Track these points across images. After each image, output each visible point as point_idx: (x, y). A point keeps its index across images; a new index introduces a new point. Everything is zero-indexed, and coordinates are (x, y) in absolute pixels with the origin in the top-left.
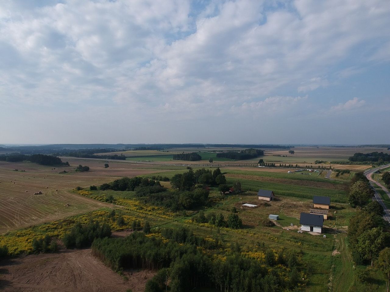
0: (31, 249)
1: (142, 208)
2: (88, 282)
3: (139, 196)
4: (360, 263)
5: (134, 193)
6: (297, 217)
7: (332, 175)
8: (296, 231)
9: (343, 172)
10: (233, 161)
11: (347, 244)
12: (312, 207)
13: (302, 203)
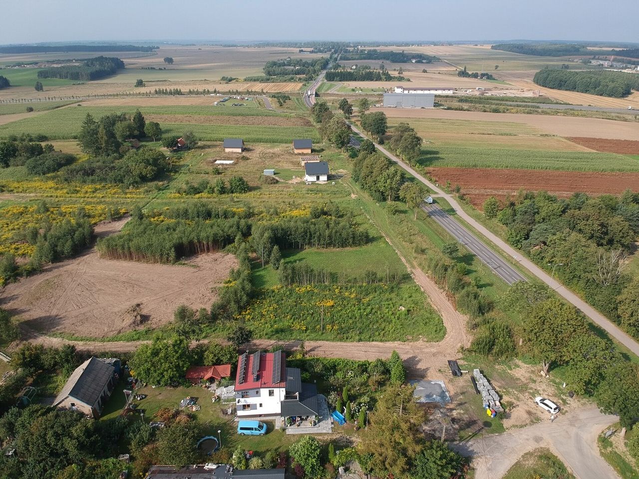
3: (40, 172)
4: (381, 201)
5: (23, 169)
6: (290, 168)
7: (273, 104)
8: (304, 183)
9: (282, 99)
10: (79, 84)
11: (357, 187)
12: (293, 154)
13: (278, 149)
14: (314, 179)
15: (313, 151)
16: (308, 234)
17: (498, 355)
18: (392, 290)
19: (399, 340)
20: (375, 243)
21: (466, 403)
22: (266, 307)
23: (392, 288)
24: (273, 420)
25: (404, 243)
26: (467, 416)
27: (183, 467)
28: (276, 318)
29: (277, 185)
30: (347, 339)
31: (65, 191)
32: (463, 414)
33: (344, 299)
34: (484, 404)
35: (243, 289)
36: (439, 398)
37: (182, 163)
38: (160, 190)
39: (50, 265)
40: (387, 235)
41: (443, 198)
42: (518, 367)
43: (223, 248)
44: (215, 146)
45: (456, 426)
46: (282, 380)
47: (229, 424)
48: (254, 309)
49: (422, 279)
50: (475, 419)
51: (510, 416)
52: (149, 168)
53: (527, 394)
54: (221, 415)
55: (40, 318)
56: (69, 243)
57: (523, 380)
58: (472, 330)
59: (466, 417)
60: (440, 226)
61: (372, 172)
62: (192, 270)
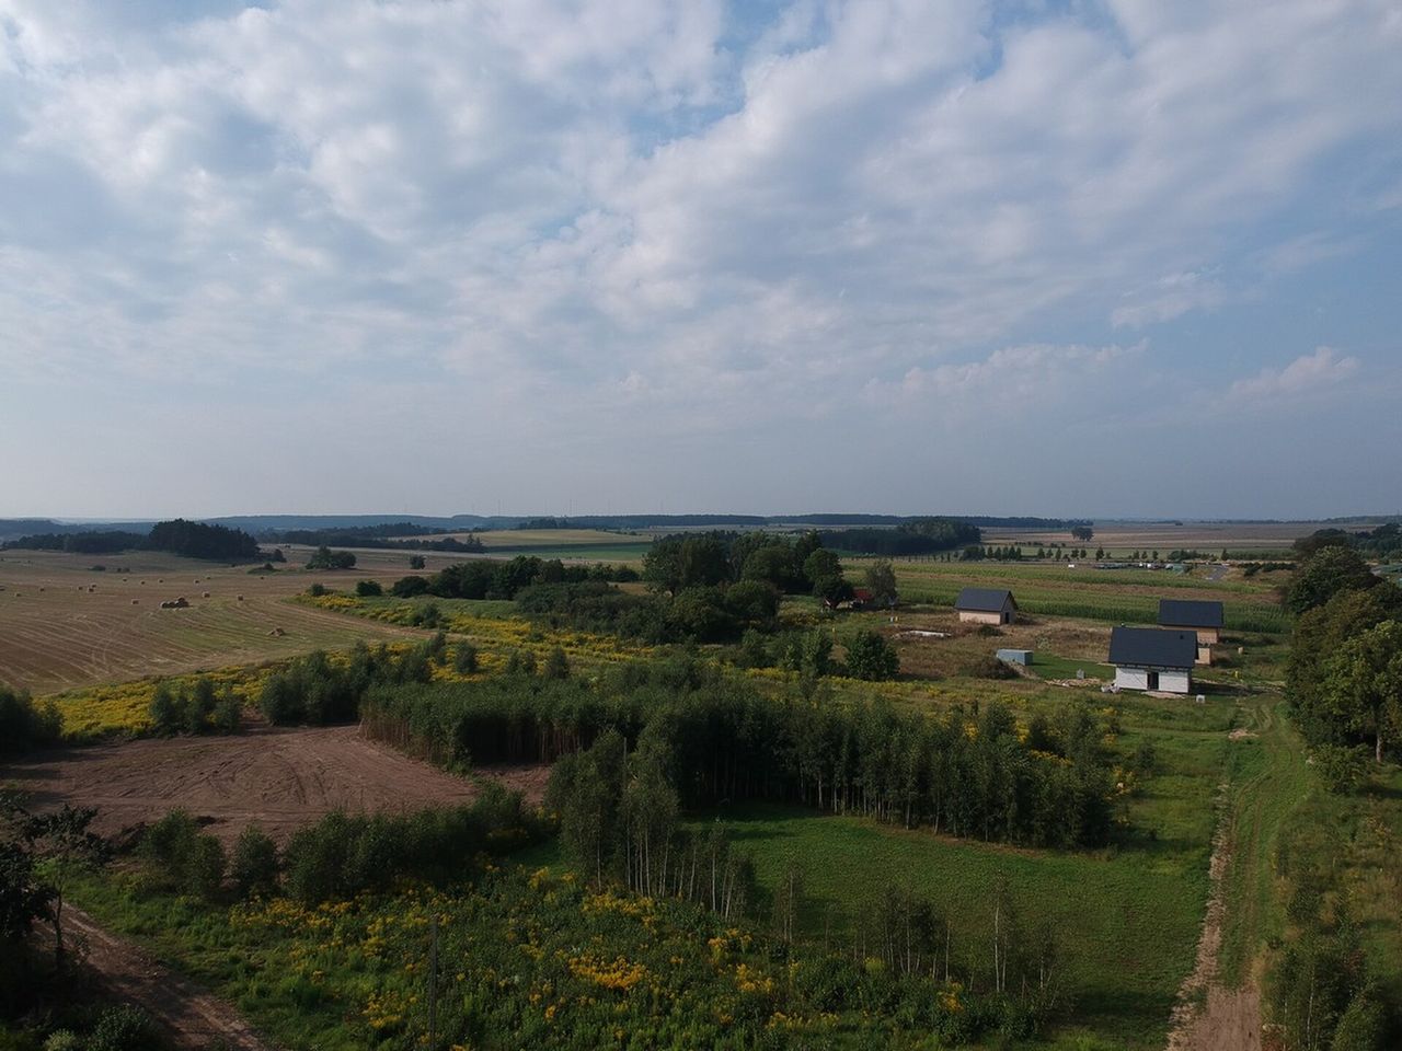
0: (147, 724)
1: (540, 638)
2: (347, 791)
3: (532, 610)
14: (1140, 681)
29: (1001, 681)
31: (524, 636)
61: (1319, 649)
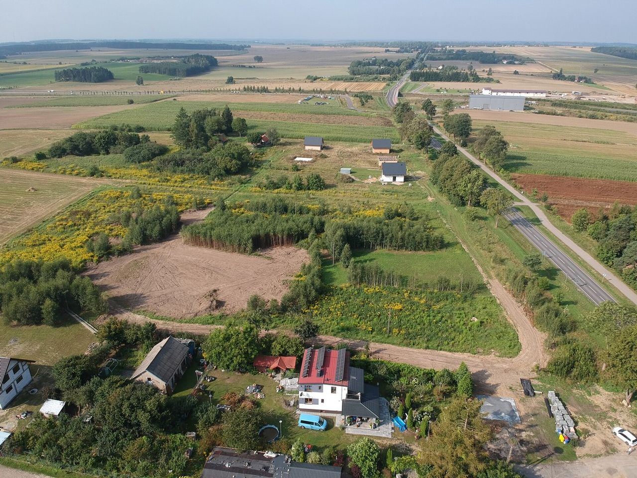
3: (136, 161)
4: (459, 205)
5: (121, 157)
6: (367, 167)
7: (355, 103)
8: (380, 183)
9: (365, 98)
10: (176, 80)
11: (435, 190)
12: (371, 153)
13: (356, 148)
14: (390, 179)
15: (391, 151)
16: (381, 235)
17: (577, 379)
18: (465, 299)
19: (469, 352)
20: (450, 249)
21: (537, 425)
22: (334, 304)
23: (466, 297)
24: (333, 417)
25: (481, 251)
26: (537, 439)
27: (244, 451)
28: (342, 315)
29: (353, 184)
30: (414, 344)
31: (157, 179)
32: (533, 437)
33: (413, 303)
34: (557, 428)
35: (313, 284)
36: (507, 417)
37: (264, 159)
38: (242, 183)
39: (140, 247)
40: (464, 242)
41: (527, 206)
42: (599, 393)
43: (296, 243)
44: (296, 143)
45: (524, 449)
46: (345, 379)
47: (290, 415)
48: (322, 305)
49: (499, 290)
50: (545, 443)
51: (584, 445)
52: (234, 162)
53: (605, 423)
54: (284, 405)
55: (127, 295)
56: (157, 228)
57: (603, 407)
58: (550, 350)
59: (535, 440)
60: (523, 236)
61: (452, 175)
62: (267, 261)
